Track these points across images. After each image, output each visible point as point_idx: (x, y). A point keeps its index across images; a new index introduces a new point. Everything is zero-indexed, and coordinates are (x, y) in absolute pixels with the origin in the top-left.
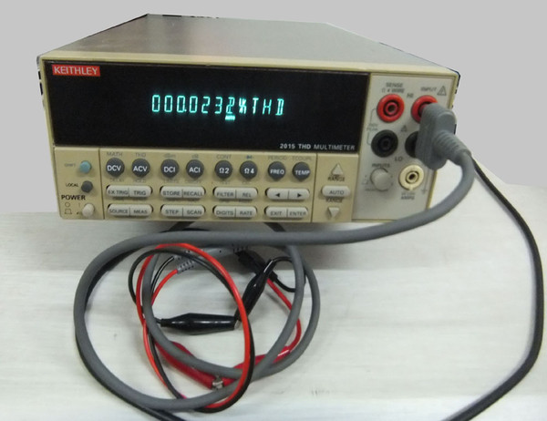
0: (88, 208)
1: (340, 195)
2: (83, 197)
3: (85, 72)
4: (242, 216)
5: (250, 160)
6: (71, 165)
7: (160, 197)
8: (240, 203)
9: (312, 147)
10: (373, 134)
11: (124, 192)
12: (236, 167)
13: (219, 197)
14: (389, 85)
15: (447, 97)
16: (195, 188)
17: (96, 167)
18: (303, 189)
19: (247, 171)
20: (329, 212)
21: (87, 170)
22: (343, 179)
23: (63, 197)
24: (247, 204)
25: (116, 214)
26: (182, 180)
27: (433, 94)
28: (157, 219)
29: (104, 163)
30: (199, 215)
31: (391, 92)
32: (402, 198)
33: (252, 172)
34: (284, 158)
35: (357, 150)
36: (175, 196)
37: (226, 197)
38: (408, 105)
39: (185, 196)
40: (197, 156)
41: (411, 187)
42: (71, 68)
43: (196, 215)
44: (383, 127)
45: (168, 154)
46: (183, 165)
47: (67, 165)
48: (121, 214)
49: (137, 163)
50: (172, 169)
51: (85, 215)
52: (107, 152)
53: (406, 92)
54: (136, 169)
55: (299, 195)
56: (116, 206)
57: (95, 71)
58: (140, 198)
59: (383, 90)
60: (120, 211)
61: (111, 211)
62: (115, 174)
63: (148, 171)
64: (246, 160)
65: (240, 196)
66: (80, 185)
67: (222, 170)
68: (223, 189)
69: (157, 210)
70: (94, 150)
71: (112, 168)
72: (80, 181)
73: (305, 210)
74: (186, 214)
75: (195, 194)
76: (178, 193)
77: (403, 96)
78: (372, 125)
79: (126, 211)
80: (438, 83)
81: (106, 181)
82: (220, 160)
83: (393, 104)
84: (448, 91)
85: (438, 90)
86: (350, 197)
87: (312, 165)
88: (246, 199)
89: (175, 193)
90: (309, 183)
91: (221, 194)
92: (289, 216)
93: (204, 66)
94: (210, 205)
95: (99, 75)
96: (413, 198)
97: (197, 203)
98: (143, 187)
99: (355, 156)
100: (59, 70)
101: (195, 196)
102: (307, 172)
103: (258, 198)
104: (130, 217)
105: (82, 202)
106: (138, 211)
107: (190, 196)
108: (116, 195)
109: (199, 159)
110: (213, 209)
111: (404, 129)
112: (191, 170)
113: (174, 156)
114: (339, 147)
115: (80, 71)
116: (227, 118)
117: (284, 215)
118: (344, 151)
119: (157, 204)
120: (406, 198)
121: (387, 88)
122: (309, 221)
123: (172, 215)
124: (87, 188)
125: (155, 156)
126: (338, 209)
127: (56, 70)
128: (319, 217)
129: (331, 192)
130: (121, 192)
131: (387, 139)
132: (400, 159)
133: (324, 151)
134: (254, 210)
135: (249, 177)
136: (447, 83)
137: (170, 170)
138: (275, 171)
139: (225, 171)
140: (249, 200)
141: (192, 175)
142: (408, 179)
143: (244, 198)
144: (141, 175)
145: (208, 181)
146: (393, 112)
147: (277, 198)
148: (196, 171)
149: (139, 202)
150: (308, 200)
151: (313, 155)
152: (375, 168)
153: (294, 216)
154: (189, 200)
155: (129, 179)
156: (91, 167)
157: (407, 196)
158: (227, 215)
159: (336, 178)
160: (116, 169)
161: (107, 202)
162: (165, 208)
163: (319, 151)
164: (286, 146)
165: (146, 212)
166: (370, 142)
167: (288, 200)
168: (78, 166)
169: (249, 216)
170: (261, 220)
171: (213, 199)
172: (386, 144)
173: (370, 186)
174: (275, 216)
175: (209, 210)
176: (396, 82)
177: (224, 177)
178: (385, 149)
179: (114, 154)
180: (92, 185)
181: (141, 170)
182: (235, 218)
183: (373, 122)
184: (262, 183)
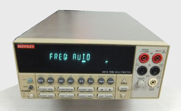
0: (31, 95)
1: (125, 90)
2: (30, 91)
3: (29, 47)
4: (88, 97)
5: (91, 77)
6: (25, 80)
7: (58, 91)
8: (88, 93)
9: (115, 72)
10: (137, 67)
11: (45, 89)
12: (86, 80)
13: (80, 91)
15: (166, 54)
16: (71, 87)
17: (34, 80)
18: (111, 88)
19: (90, 81)
20: (121, 96)
21: (31, 81)
22: (127, 84)
23: (22, 91)
24: (90, 93)
25: (42, 97)
26: (66, 85)
27: (160, 53)
28: (57, 98)
29: (37, 79)
30: (72, 97)
31: (144, 52)
32: (150, 90)
33: (92, 82)
34: (104, 76)
35: (131, 73)
36: (63, 91)
37: (83, 91)
38: (151, 57)
39: (67, 91)
40: (71, 76)
41: (153, 86)
42: (24, 46)
44: (141, 65)
45: (61, 76)
46: (66, 79)
47: (23, 80)
48: (43, 97)
49: (49, 79)
50: (62, 81)
51: (30, 97)
52: (38, 75)
53: (150, 52)
54: (49, 81)
55: (110, 90)
56: (42, 94)
57: (33, 47)
58: (50, 91)
59: (141, 52)
60: (43, 96)
61: (40, 96)
62: (41, 83)
63: (53, 82)
64: (90, 77)
65: (87, 90)
66: (28, 87)
67: (80, 81)
68: (81, 88)
69: (57, 95)
70: (33, 74)
71: (40, 81)
72: (28, 85)
74: (67, 97)
76: (64, 90)
77: (149, 54)
78: (137, 64)
79: (46, 96)
80: (162, 49)
81: (38, 85)
82: (80, 77)
83: (145, 56)
84: (166, 51)
85: (162, 51)
86: (129, 90)
87: (114, 79)
88: (90, 91)
89: (63, 89)
90: (114, 85)
91: (81, 90)
92: (106, 97)
93: (73, 44)
94: (76, 93)
95: (34, 48)
96: (154, 90)
97: (72, 93)
98: (52, 87)
99: (131, 75)
100: (20, 46)
101: (71, 91)
102: (113, 81)
103: (94, 91)
104: (47, 98)
105: (29, 93)
106: (50, 96)
107: (69, 91)
108: (41, 90)
110: (78, 94)
111: (150, 65)
112: (69, 81)
113: (63, 76)
114: (125, 72)
115: (27, 47)
116: (83, 61)
117: (104, 97)
119: (57, 93)
121: (143, 51)
122: (114, 99)
123: (62, 97)
124: (31, 88)
125: (56, 76)
126: (125, 95)
127: (19, 46)
128: (118, 98)
129: (122, 89)
130: (43, 89)
131: (143, 69)
132: (148, 76)
133: (119, 73)
134: (93, 95)
135: (91, 83)
136: (166, 49)
137: (61, 81)
138: (100, 81)
139: (82, 81)
140: (91, 92)
141: (69, 83)
142: (151, 83)
143: (89, 91)
144: (51, 83)
145: (76, 85)
146: (145, 59)
147: (102, 91)
148: (71, 81)
149: (50, 92)
150: (113, 91)
151: (115, 75)
152: (139, 79)
153: (108, 97)
154: (69, 92)
155: (46, 84)
156: (32, 80)
157: (152, 89)
158: (83, 97)
159: (124, 83)
160: (41, 81)
161: (38, 93)
162: (60, 95)
163: (117, 73)
164: (104, 72)
165: (53, 96)
166: (137, 70)
167: (106, 92)
168: (27, 80)
169: (91, 97)
170: (96, 99)
171: (78, 91)
172: (142, 71)
173: (137, 86)
174: (101, 97)
175: (76, 95)
176: (146, 49)
177: (81, 83)
178: (142, 73)
179: (40, 75)
180: (33, 87)
181: (51, 81)
182: (86, 98)
183: (137, 63)
184: (96, 85)
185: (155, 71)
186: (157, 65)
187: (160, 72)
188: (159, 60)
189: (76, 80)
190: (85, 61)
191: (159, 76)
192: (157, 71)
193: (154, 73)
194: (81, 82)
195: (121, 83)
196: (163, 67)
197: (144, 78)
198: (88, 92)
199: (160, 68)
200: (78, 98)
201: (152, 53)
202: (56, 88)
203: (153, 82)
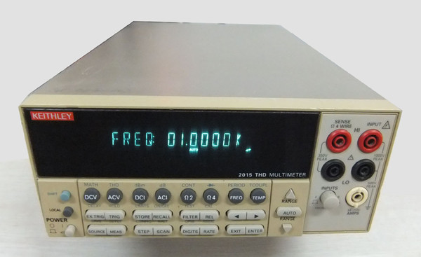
0: (70, 229)
1: (292, 215)
2: (65, 220)
3: (60, 117)
4: (205, 234)
5: (211, 187)
6: (53, 194)
7: (133, 220)
8: (204, 223)
9: (268, 175)
10: (322, 163)
11: (101, 217)
12: (200, 193)
13: (185, 219)
14: (337, 122)
15: (390, 131)
16: (163, 212)
17: (75, 196)
18: (259, 211)
19: (209, 197)
20: (282, 230)
21: (67, 198)
22: (296, 201)
23: (48, 219)
24: (211, 223)
25: (94, 234)
26: (152, 205)
27: (379, 128)
28: (131, 236)
29: (82, 193)
30: (168, 234)
31: (339, 128)
32: (348, 213)
33: (214, 198)
34: (243, 185)
35: (308, 176)
36: (146, 219)
37: (191, 219)
38: (355, 138)
39: (154, 219)
40: (164, 184)
41: (357, 204)
42: (48, 114)
43: (164, 234)
44: (332, 156)
45: (139, 184)
46: (152, 193)
47: (49, 194)
48: (98, 234)
49: (111, 192)
50: (142, 198)
51: (66, 234)
52: (85, 183)
53: (353, 127)
54: (110, 197)
55: (256, 216)
56: (94, 227)
57: (70, 116)
58: (115, 220)
59: (333, 126)
60: (98, 231)
61: (90, 232)
62: (92, 202)
63: (121, 199)
64: (208, 187)
65: (203, 218)
66: (62, 209)
67: (186, 197)
68: (188, 212)
69: (131, 229)
70: (72, 181)
71: (89, 197)
72: (62, 207)
73: (262, 227)
74: (156, 233)
75: (164, 217)
76: (148, 217)
77: (350, 131)
78: (322, 155)
79: (103, 232)
80: (384, 119)
81: (85, 206)
82: (185, 188)
83: (342, 138)
84: (392, 124)
85: (382, 125)
86: (302, 215)
87: (267, 191)
88: (209, 220)
89: (145, 217)
90: (265, 206)
91: (187, 217)
92: (247, 233)
93: (168, 110)
94: (177, 224)
95: (73, 119)
96: (358, 213)
97: (166, 223)
98: (118, 212)
99: (307, 181)
100: (37, 116)
101: (164, 219)
102: (264, 197)
103: (218, 220)
104: (107, 235)
105: (65, 224)
106: (114, 232)
107: (159, 219)
108: (94, 218)
109: (166, 188)
110: (181, 227)
111: (351, 157)
112: (159, 198)
113: (144, 185)
114: (292, 175)
115: (56, 117)
116: (191, 150)
117: (243, 232)
118: (296, 177)
119: (131, 225)
120: (351, 213)
121: (336, 125)
122: (265, 236)
123: (144, 234)
125: (127, 185)
126: (290, 226)
127: (34, 116)
128: (273, 233)
129: (285, 213)
130: (98, 216)
131: (335, 167)
132: (347, 182)
133: (278, 178)
134: (216, 228)
135: (211, 202)
136: (392, 118)
137: (140, 197)
138: (234, 197)
139: (190, 198)
140: (212, 221)
141: (160, 201)
142: (354, 198)
143: (207, 219)
144: (115, 202)
145: (175, 206)
146: (341, 144)
147: (236, 218)
148: (163, 198)
149: (115, 223)
150: (264, 219)
151: (268, 182)
152: (324, 190)
153: (252, 233)
154: (159, 221)
155: (105, 205)
156: (71, 196)
157: (353, 211)
158: (193, 234)
159: (290, 200)
160: (93, 197)
161: (86, 224)
162: (137, 228)
163: (274, 178)
164: (244, 175)
165: (121, 232)
166: (320, 169)
167: (246, 220)
168: (59, 194)
169: (212, 234)
170: (222, 236)
171: (180, 220)
172: (334, 171)
173: (320, 205)
174: (235, 233)
175: (177, 229)
176: (344, 119)
177: (188, 202)
178: (333, 175)
179: (90, 184)
180: (72, 211)
181: (115, 197)
182: (200, 235)
183: (322, 153)
184: (223, 206)
185: (364, 171)
186: (369, 156)
187: (375, 173)
188: (375, 146)
189: (176, 194)
190: (197, 150)
191: (372, 183)
192: (368, 171)
193: (362, 176)
194: (188, 198)
195: (283, 201)
196: (382, 162)
197: (336, 188)
198: (204, 221)
199: (376, 163)
200: (180, 234)
201: (357, 130)
202: (129, 214)
203: (357, 197)
